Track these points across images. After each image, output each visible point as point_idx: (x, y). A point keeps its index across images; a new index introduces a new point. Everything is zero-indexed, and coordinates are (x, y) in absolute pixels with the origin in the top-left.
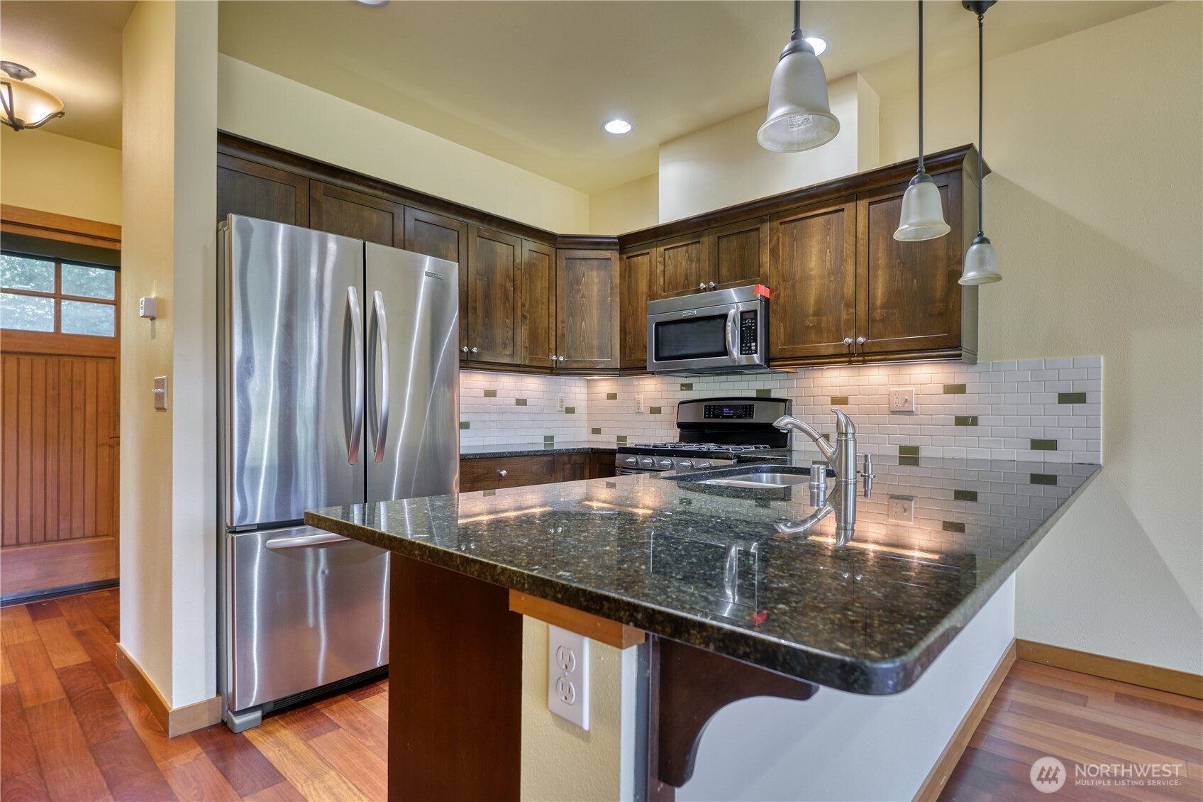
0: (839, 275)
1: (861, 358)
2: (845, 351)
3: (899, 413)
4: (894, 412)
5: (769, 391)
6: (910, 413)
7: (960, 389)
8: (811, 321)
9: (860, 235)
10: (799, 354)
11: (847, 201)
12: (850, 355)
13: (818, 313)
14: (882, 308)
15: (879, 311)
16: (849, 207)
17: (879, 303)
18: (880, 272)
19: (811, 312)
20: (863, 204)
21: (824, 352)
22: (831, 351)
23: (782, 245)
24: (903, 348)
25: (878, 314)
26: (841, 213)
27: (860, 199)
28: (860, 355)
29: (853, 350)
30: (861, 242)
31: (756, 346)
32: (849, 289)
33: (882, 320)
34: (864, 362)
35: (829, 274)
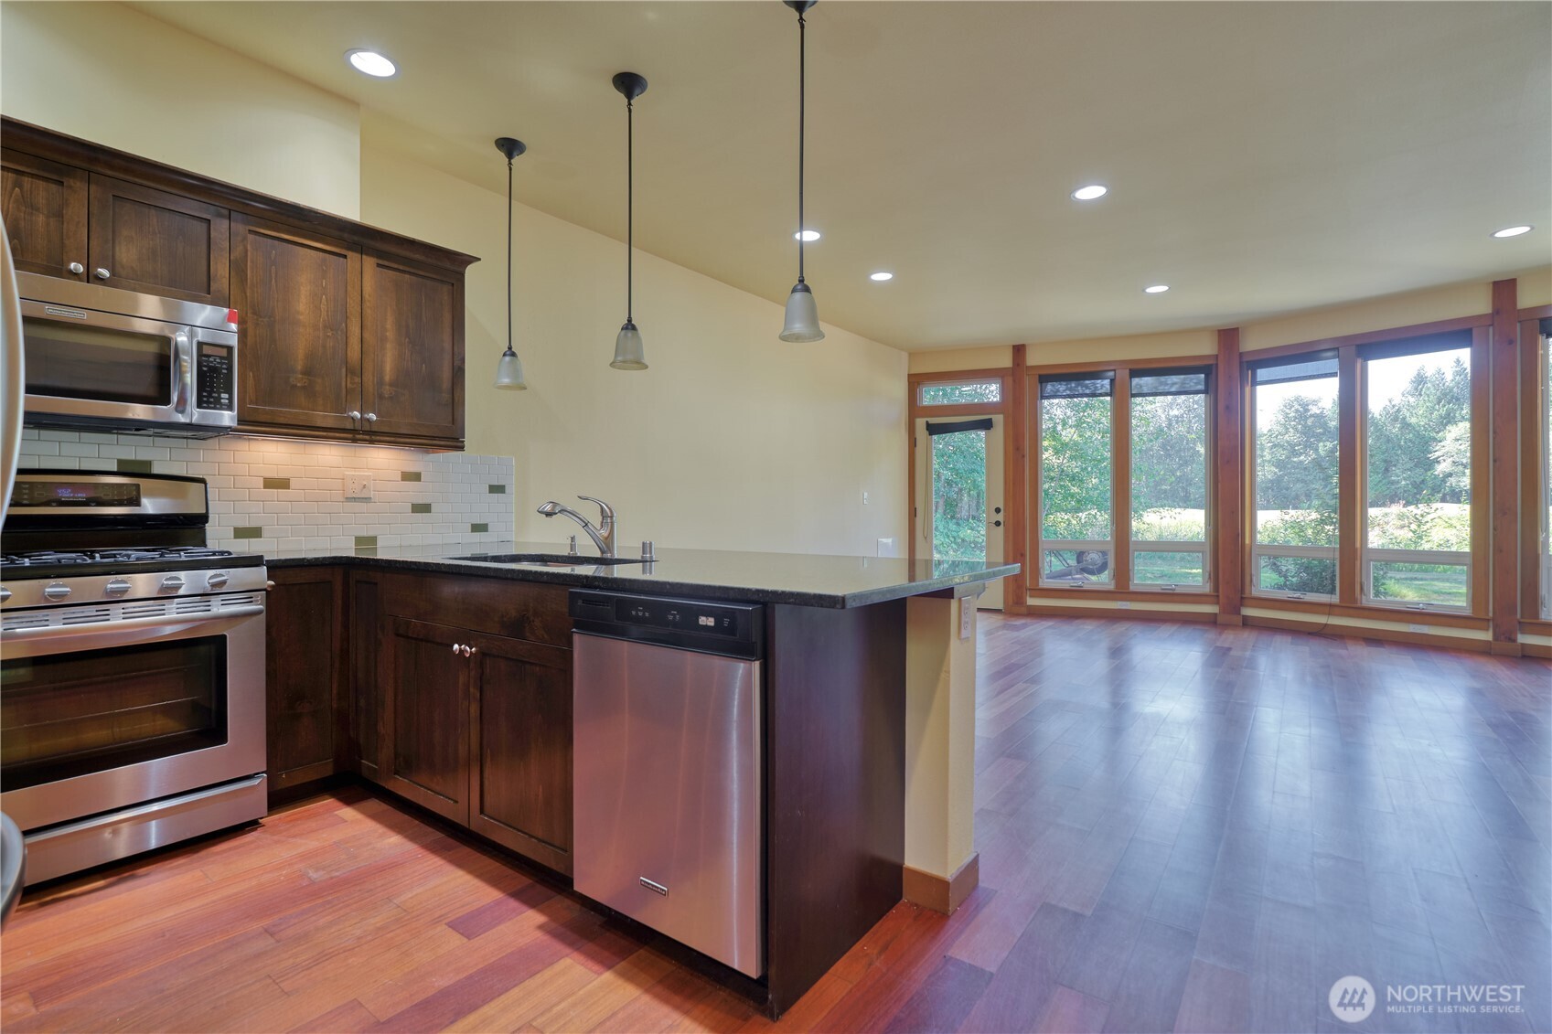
0: (339, 332)
1: (367, 437)
2: (349, 426)
3: (355, 499)
4: (348, 499)
5: (149, 463)
6: (367, 500)
7: (416, 477)
8: (298, 379)
9: (366, 296)
10: (282, 420)
11: (349, 249)
12: (354, 431)
13: (308, 372)
14: (391, 385)
15: (387, 387)
16: (353, 257)
17: (387, 378)
18: (389, 346)
19: (299, 368)
20: (370, 262)
21: (320, 423)
22: (330, 423)
23: (252, 262)
24: (414, 433)
25: (387, 390)
26: (341, 259)
27: (367, 254)
28: (365, 432)
29: (358, 426)
30: (368, 304)
31: (231, 399)
32: (354, 352)
33: (391, 398)
34: (372, 442)
35: (325, 327)
